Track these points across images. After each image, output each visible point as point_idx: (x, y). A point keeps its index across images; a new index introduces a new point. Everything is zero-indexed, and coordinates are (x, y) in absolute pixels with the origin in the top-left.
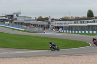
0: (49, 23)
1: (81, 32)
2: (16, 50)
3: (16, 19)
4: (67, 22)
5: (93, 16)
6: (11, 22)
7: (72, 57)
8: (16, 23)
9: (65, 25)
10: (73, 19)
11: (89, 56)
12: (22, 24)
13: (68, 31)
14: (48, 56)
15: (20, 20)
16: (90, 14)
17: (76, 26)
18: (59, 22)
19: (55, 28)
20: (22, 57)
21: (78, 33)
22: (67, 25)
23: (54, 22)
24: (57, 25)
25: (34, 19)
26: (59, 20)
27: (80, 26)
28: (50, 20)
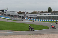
0: (25, 15)
1: (44, 20)
2: (5, 31)
3: (5, 13)
4: (36, 14)
5: (51, 11)
6: (3, 14)
7: (39, 35)
8: (5, 15)
9: (35, 16)
10: (39, 12)
11: (49, 35)
12: (9, 15)
13: (36, 20)
14: (24, 35)
15: (7, 13)
16: (50, 10)
17: (41, 17)
18: (31, 14)
19: (29, 18)
20: (9, 35)
21: (42, 21)
22: (36, 16)
23: (28, 14)
24: (30, 16)
25: (16, 12)
26: (31, 13)
27: (43, 17)
28: (25, 13)
